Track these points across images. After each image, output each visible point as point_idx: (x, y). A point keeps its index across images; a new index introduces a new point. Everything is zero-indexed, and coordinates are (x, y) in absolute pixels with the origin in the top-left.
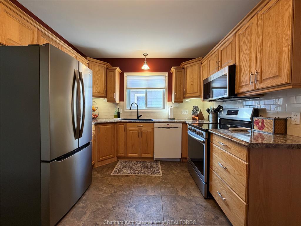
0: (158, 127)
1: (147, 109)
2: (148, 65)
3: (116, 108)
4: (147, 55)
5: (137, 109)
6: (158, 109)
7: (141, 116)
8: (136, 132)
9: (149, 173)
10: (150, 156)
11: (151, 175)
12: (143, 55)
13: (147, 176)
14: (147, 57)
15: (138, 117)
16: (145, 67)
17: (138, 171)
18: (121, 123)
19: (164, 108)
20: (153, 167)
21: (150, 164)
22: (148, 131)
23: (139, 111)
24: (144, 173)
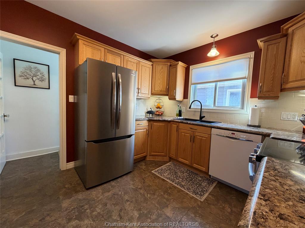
0: (217, 135)
1: (215, 108)
2: (218, 50)
3: (178, 106)
4: (217, 35)
5: (200, 108)
6: (232, 109)
7: (204, 117)
8: (188, 135)
9: (188, 189)
10: (204, 169)
11: (188, 193)
12: (212, 37)
13: (182, 191)
14: (217, 39)
15: (201, 118)
16: (213, 52)
18: (174, 123)
19: (243, 108)
20: (200, 185)
21: (200, 179)
22: (202, 137)
23: (202, 110)
24: (183, 186)
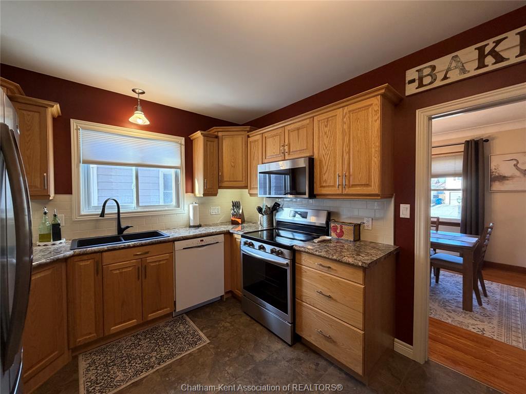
0: (184, 249)
1: (139, 210)
2: (147, 116)
3: (45, 213)
4: (143, 93)
5: (117, 212)
6: (167, 208)
7: (128, 227)
8: (131, 269)
9: (181, 350)
10: (167, 310)
11: (189, 352)
12: (133, 90)
13: (181, 359)
14: (142, 97)
15: (121, 230)
16: (139, 118)
17: (154, 358)
18: (85, 257)
19: (178, 205)
20: (180, 333)
22: (160, 261)
23: (121, 216)
24: (172, 355)
